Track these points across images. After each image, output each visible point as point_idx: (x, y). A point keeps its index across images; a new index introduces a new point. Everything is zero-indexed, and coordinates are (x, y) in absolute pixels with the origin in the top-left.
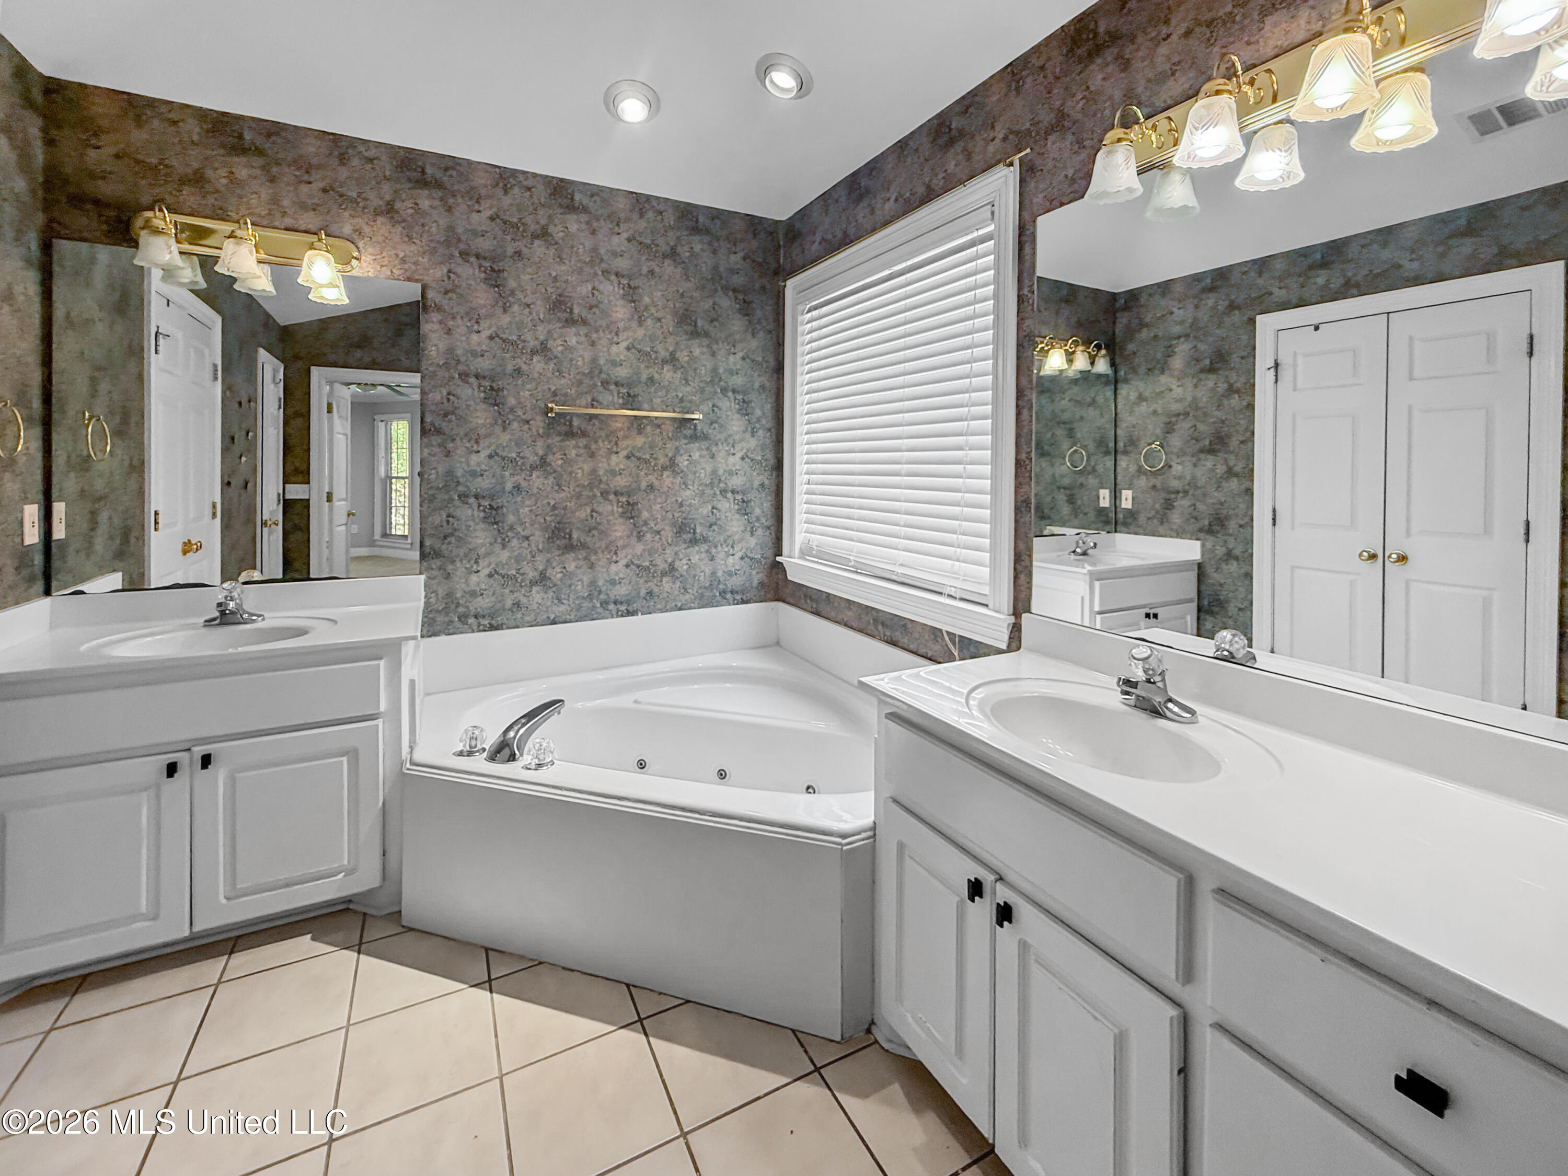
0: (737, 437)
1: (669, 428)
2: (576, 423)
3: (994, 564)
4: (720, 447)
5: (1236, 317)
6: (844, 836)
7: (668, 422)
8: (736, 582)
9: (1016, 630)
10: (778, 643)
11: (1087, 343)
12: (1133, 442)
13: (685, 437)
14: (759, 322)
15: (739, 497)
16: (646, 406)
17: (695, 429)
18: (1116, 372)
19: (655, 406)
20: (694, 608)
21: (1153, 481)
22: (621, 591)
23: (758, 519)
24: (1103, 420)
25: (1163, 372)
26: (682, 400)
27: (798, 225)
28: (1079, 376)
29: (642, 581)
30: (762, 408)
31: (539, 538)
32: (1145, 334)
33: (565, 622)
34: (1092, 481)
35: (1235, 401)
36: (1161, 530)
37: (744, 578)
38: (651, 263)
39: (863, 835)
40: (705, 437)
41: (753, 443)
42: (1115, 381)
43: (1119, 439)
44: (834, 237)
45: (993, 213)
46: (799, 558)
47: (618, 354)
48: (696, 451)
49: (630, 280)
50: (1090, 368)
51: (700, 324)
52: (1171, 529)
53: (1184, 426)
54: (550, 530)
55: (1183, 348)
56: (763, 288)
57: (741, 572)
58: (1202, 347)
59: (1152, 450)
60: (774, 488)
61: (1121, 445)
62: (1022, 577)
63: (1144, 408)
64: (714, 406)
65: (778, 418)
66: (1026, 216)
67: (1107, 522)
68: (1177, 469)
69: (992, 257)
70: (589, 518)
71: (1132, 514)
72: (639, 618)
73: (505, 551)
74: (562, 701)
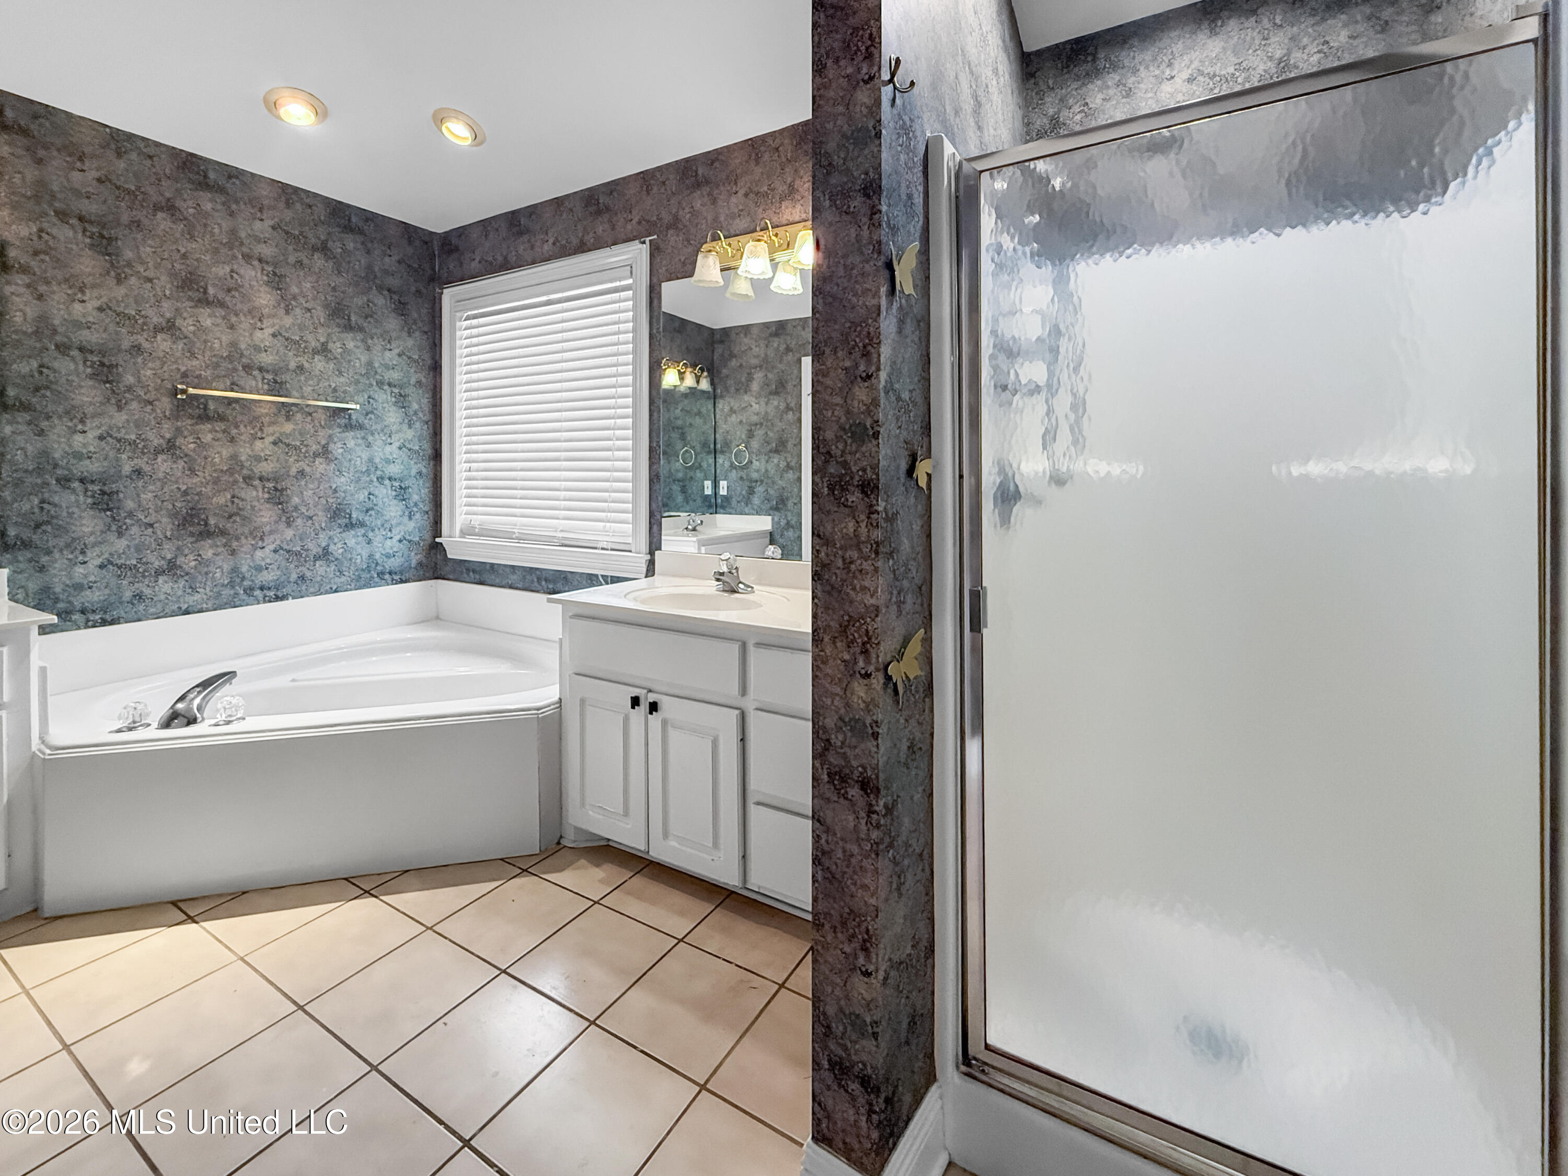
0: (394, 428)
1: (321, 416)
2: (212, 406)
3: (635, 522)
4: (377, 436)
5: (790, 357)
6: (538, 709)
7: (320, 411)
8: (394, 563)
9: (651, 564)
10: (438, 618)
11: (694, 366)
12: (727, 444)
13: (339, 426)
14: (415, 323)
15: (397, 484)
16: (295, 393)
17: (350, 418)
18: (714, 390)
19: (305, 394)
20: (351, 590)
21: (741, 473)
22: (267, 577)
23: (416, 505)
24: (707, 427)
25: (746, 392)
26: (335, 390)
27: (454, 241)
28: (688, 391)
29: (292, 566)
30: (419, 403)
31: (166, 525)
32: (734, 363)
33: (201, 611)
34: (699, 475)
35: (790, 416)
36: (746, 510)
37: (403, 560)
38: (299, 254)
39: (552, 707)
40: (361, 427)
41: (410, 434)
42: (714, 397)
43: (718, 441)
44: (495, 260)
45: (631, 272)
46: (460, 537)
47: (262, 341)
48: (352, 439)
49: (275, 267)
50: (695, 385)
51: (353, 318)
52: (753, 509)
53: (759, 433)
54: (180, 517)
55: (759, 376)
56: (418, 291)
57: (400, 554)
58: (770, 376)
59: (740, 451)
60: (432, 476)
61: (718, 446)
62: (655, 528)
63: (734, 419)
64: (369, 397)
65: (435, 413)
66: (655, 280)
67: (710, 506)
68: (756, 464)
69: (631, 303)
70: (229, 504)
71: (727, 499)
72: (290, 602)
73: (122, 540)
74: (234, 672)
